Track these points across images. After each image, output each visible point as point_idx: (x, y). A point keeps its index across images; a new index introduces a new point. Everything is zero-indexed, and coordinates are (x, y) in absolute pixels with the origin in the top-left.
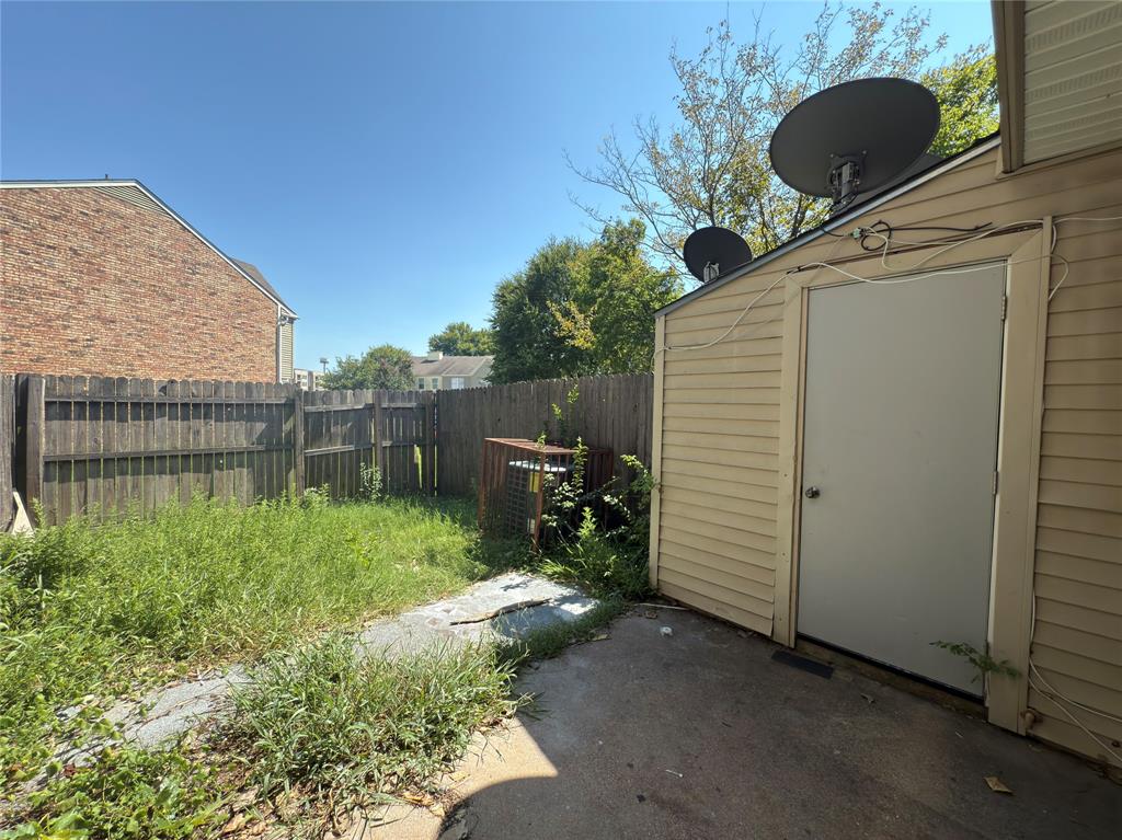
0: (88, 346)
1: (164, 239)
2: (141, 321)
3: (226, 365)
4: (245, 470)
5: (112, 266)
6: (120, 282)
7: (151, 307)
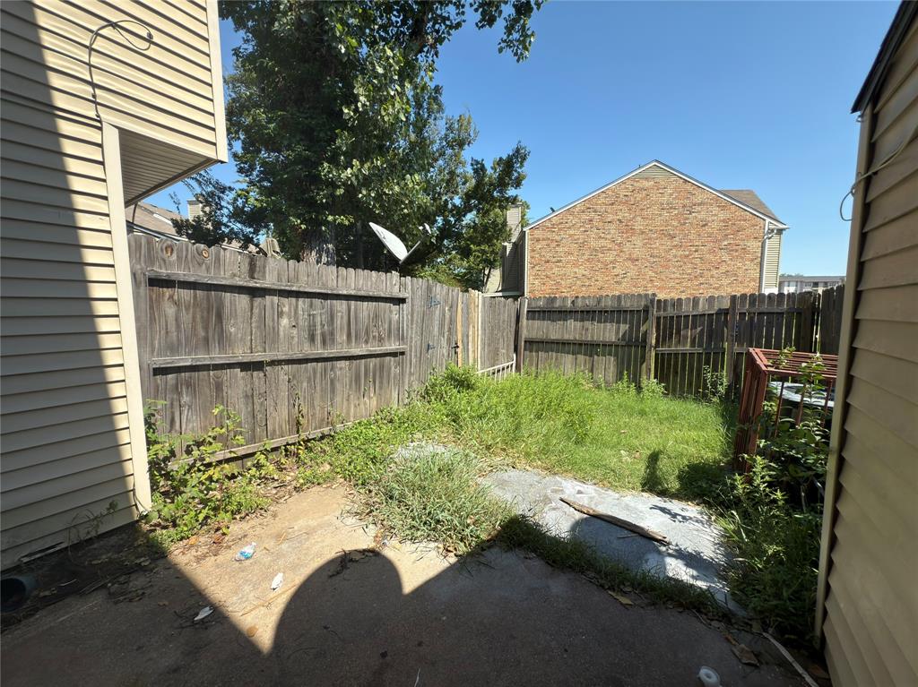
0: (624, 277)
1: (671, 195)
2: (654, 257)
3: (711, 281)
4: (612, 359)
5: (639, 224)
6: (643, 233)
7: (660, 245)
